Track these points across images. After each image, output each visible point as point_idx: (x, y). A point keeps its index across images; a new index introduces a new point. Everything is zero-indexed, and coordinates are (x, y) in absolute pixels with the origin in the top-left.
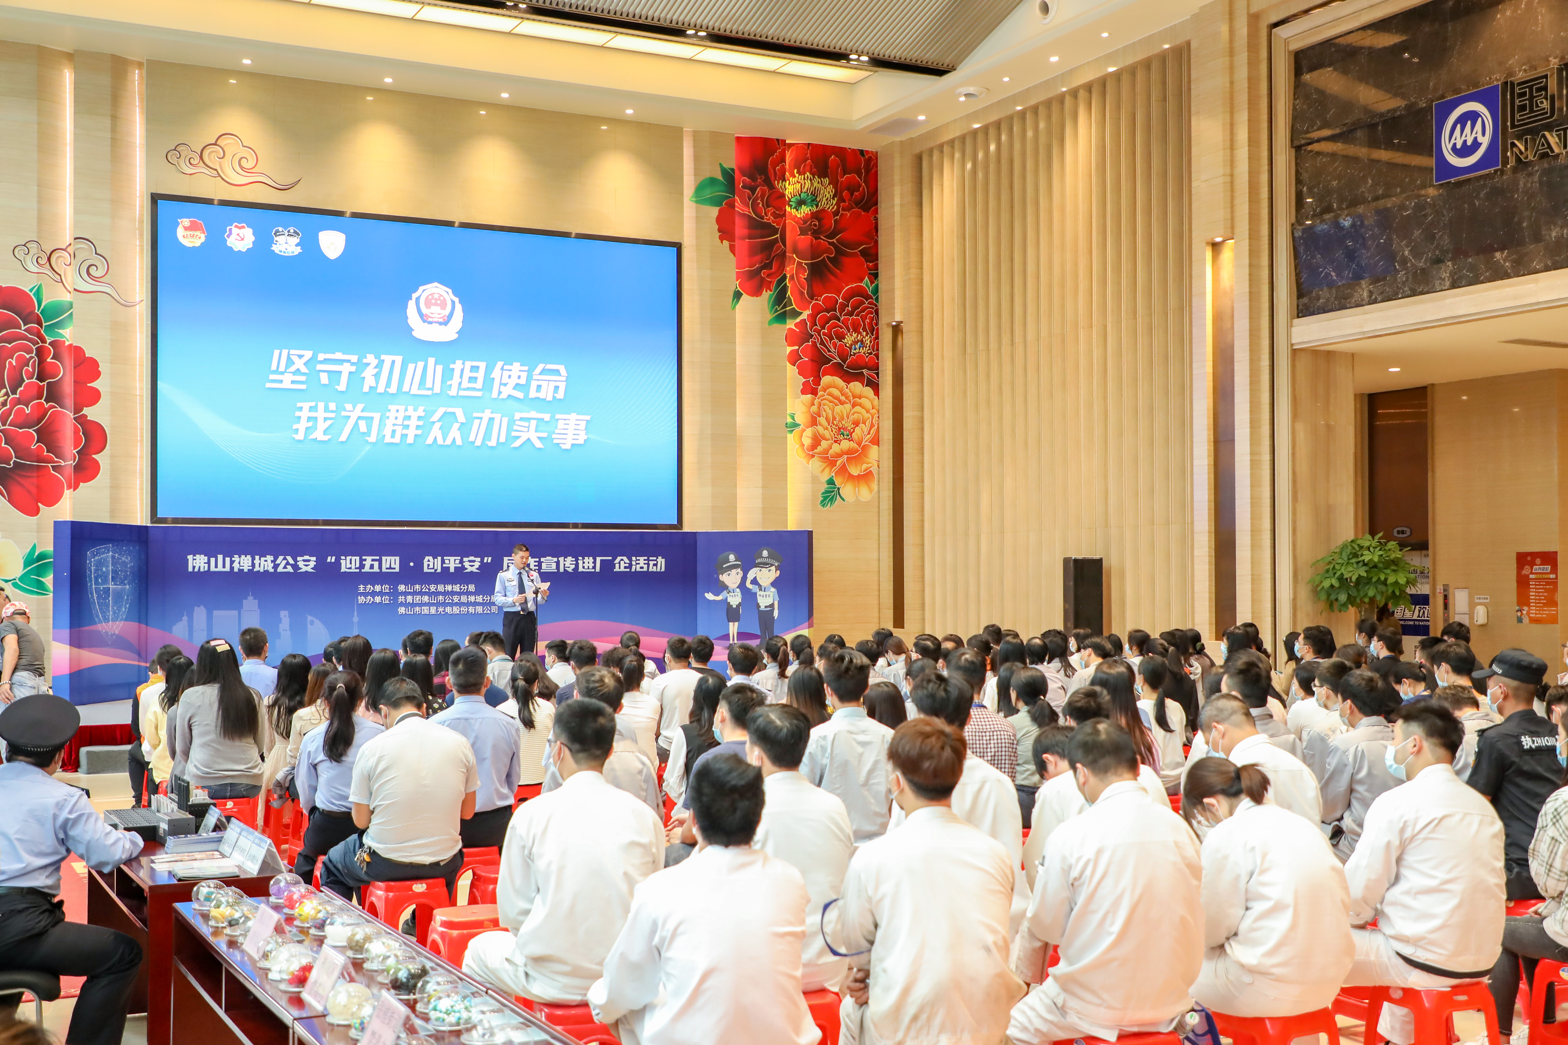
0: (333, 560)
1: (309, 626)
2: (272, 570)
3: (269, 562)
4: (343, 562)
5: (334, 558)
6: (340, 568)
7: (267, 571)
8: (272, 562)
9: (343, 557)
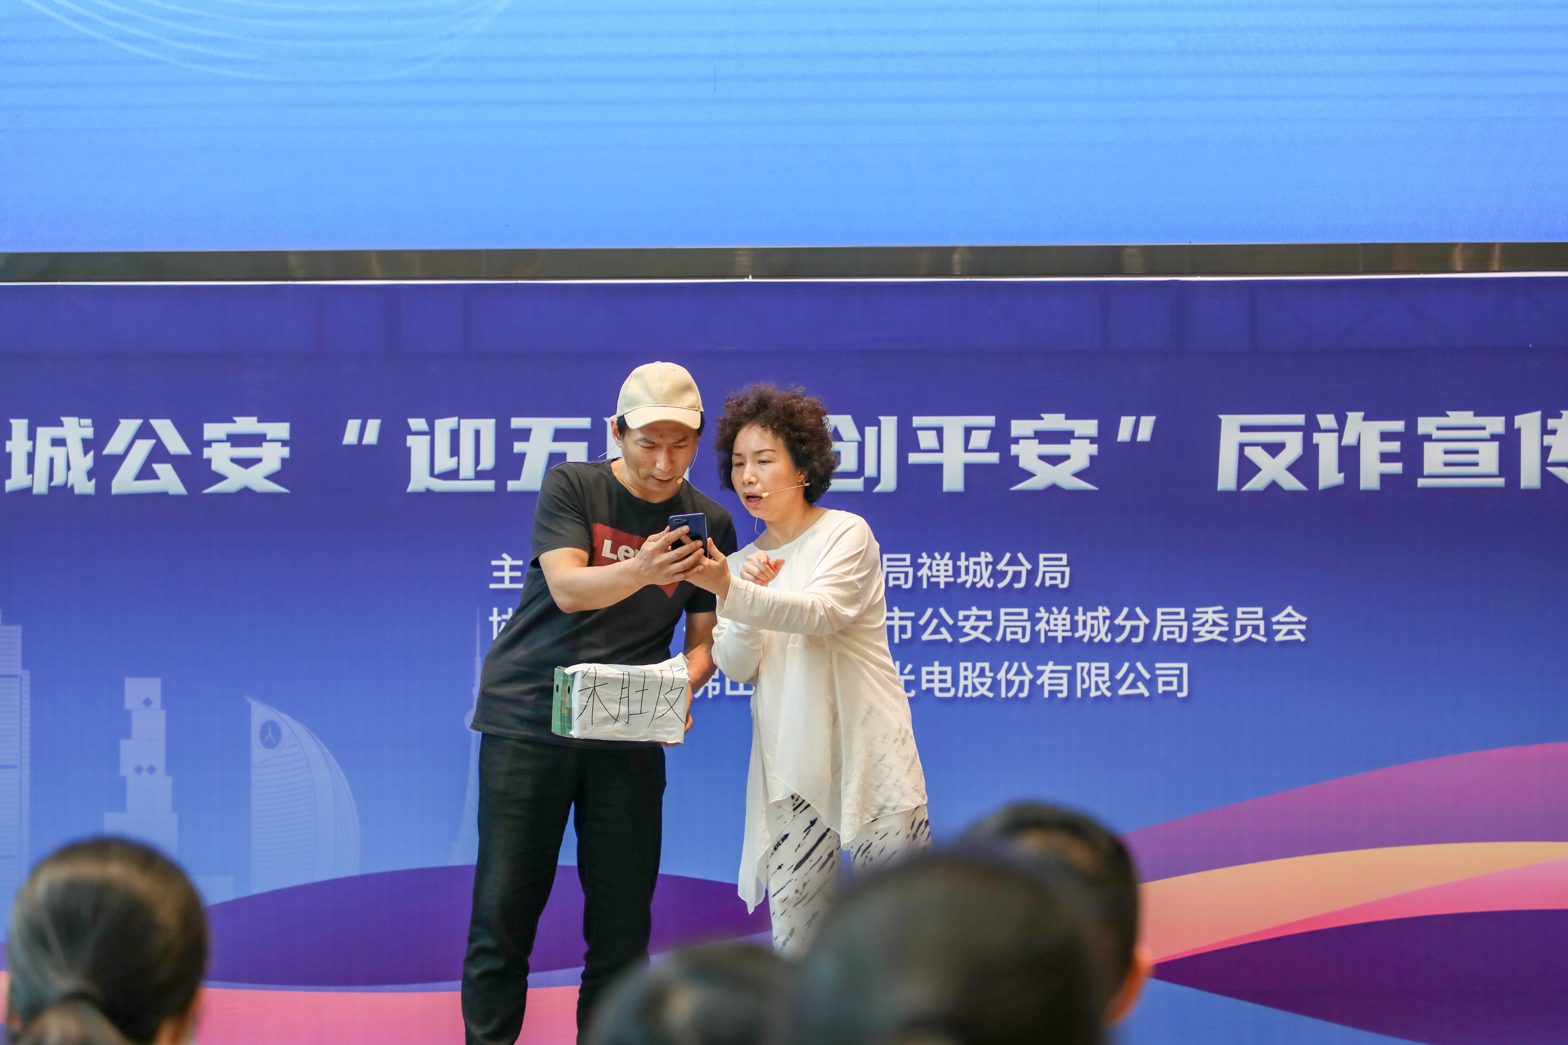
0: (371, 437)
1: (258, 752)
2: (85, 486)
3: (75, 447)
4: (418, 446)
5: (374, 426)
6: (406, 478)
7: (66, 490)
8: (87, 445)
9: (417, 424)
